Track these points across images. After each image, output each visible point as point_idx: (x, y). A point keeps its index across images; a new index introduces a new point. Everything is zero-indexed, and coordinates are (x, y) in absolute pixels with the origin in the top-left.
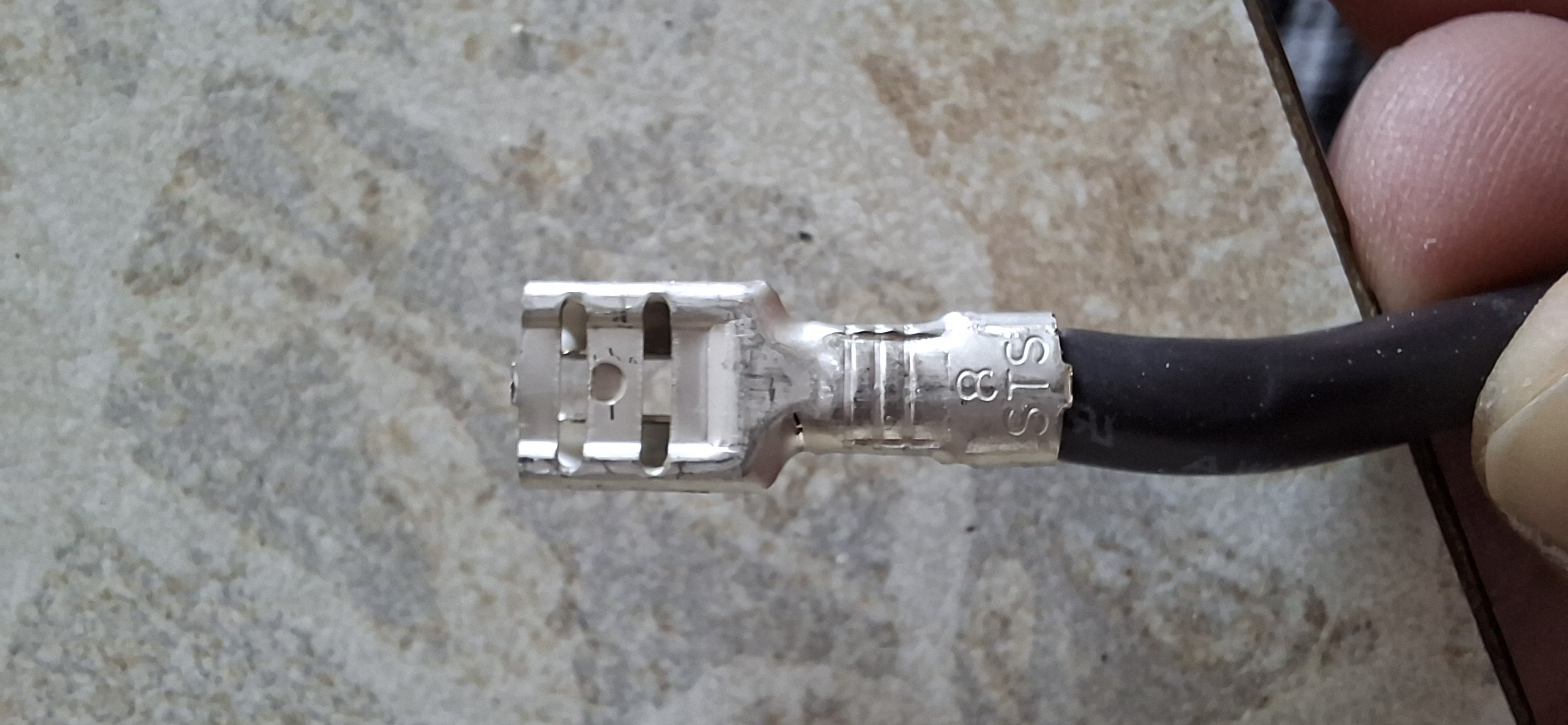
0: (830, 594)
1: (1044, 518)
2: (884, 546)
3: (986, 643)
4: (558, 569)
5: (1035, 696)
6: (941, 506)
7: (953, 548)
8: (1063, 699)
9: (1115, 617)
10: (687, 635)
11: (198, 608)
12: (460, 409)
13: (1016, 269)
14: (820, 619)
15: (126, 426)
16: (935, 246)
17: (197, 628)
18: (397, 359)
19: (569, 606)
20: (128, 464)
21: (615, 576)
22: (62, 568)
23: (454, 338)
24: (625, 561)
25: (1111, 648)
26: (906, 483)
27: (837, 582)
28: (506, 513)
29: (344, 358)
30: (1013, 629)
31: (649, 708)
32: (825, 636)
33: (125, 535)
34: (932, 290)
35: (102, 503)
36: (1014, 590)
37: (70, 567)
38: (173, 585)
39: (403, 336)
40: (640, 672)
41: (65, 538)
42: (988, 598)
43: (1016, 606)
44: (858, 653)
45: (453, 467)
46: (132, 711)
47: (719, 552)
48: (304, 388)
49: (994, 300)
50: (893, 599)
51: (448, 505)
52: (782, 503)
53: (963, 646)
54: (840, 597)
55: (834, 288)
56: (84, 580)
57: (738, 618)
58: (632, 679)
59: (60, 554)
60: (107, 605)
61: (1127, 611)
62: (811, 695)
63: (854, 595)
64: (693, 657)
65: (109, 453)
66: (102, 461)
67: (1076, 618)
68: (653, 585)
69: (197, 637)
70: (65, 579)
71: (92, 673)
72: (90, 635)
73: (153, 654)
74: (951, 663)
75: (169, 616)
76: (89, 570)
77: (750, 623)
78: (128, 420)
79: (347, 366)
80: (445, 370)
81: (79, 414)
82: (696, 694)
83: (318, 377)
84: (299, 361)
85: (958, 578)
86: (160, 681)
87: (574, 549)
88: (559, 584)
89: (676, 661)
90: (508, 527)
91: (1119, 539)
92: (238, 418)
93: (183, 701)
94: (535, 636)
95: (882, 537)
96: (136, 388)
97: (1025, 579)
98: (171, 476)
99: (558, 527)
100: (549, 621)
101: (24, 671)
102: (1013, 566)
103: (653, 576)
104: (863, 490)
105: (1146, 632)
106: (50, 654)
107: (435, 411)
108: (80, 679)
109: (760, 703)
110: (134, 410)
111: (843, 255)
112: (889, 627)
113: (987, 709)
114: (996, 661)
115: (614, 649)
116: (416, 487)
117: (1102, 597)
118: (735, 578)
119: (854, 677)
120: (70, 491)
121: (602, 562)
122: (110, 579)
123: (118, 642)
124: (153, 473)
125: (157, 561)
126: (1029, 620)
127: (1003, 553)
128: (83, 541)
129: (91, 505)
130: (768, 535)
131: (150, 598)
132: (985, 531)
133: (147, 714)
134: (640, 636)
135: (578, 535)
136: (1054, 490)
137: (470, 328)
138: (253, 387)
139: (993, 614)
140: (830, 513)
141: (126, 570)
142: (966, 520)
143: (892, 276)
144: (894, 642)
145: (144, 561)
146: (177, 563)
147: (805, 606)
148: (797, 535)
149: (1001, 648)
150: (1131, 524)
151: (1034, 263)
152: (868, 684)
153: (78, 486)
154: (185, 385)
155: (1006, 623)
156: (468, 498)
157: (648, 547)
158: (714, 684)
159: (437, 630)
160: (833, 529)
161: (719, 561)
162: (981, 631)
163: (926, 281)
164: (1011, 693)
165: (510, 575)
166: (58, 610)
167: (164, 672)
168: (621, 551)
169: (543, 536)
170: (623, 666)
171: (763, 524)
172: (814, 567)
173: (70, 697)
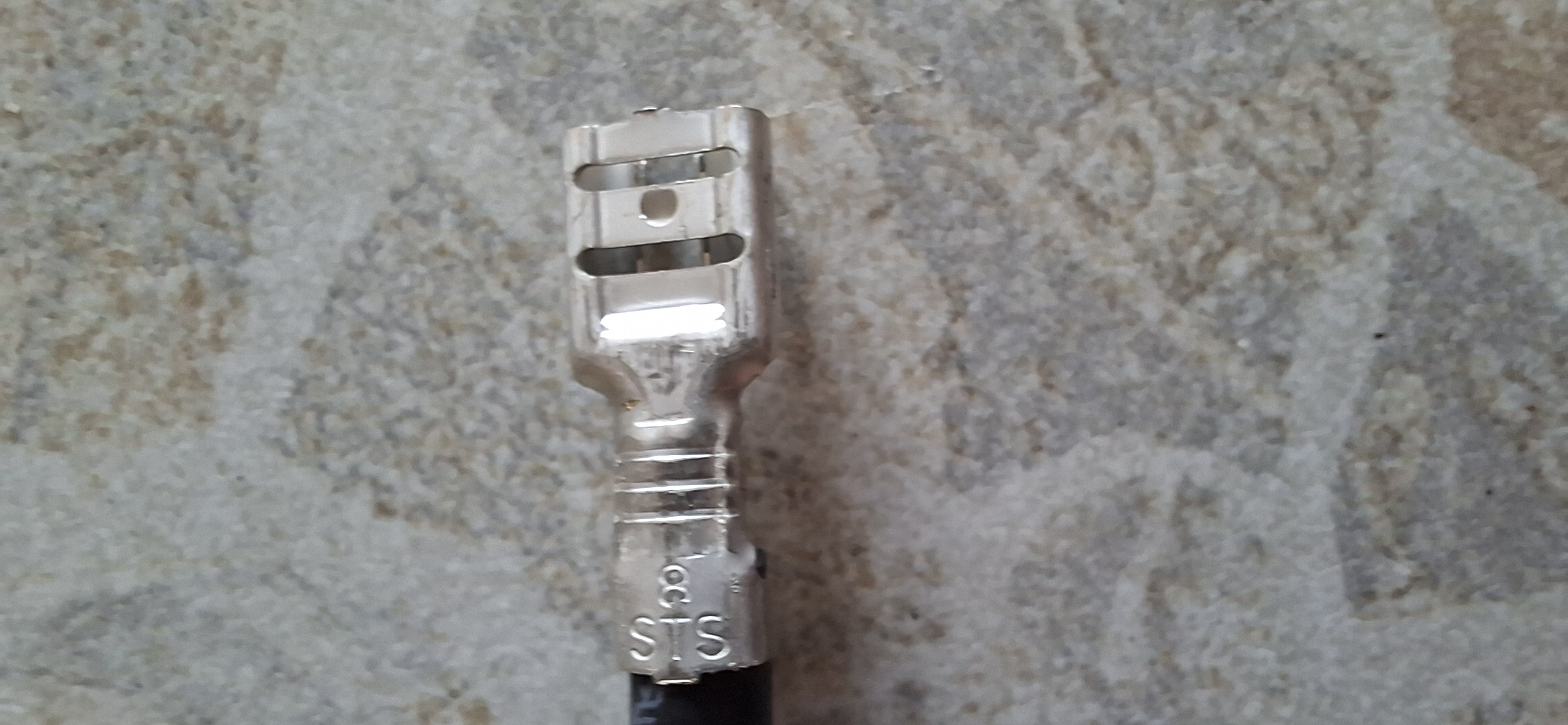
0: (1225, 379)
1: (1455, 337)
2: (1289, 338)
3: (1373, 455)
4: (945, 305)
5: (1414, 519)
6: (1354, 306)
7: (1359, 353)
8: (1440, 526)
9: (1508, 452)
10: (1069, 397)
11: (542, 281)
12: (867, 113)
13: (1477, 70)
14: (1210, 403)
15: (490, 66)
16: (1398, 31)
17: (536, 304)
18: (806, 45)
19: (950, 345)
20: (484, 109)
21: (1005, 322)
22: (395, 211)
23: (873, 34)
24: (1018, 308)
25: (1498, 483)
26: (1323, 276)
27: (1234, 367)
28: (899, 234)
29: (747, 33)
30: (1403, 446)
31: (1016, 468)
32: (1211, 421)
33: (470, 188)
34: (1384, 77)
35: (451, 148)
36: (1411, 406)
37: (406, 213)
38: (517, 252)
39: (817, 21)
40: (1014, 429)
41: (403, 178)
42: (1384, 411)
43: (1412, 423)
44: (1243, 444)
45: (849, 174)
46: (451, 381)
47: (1119, 315)
48: (697, 58)
49: (1447, 99)
50: (1288, 395)
51: (837, 214)
52: (1192, 275)
53: (1349, 456)
54: (1234, 383)
55: (1286, 56)
56: (421, 231)
57: (1126, 388)
58: (1003, 434)
59: (396, 196)
60: (441, 262)
61: (1522, 448)
62: (1186, 482)
63: (1249, 385)
64: (1073, 424)
65: (467, 93)
66: (456, 101)
67: (1468, 446)
68: (1042, 338)
69: (534, 313)
70: (397, 224)
71: (414, 333)
72: (417, 291)
73: (484, 323)
74: (1335, 469)
75: (506, 285)
76: (427, 219)
77: (1139, 396)
78: (491, 59)
79: (748, 42)
80: (857, 67)
81: (439, 44)
82: (1069, 461)
83: (714, 50)
84: (696, 27)
85: (1357, 385)
86: (487, 356)
87: (965, 287)
88: (943, 320)
89: (1054, 422)
90: (898, 249)
91: (1528, 372)
92: (616, 79)
93: (510, 381)
94: (908, 372)
95: (1289, 328)
96: (506, 26)
97: (1426, 396)
98: (532, 130)
99: (953, 259)
100: (925, 360)
101: (343, 317)
102: (1415, 381)
103: (1046, 329)
104: (1278, 276)
105: (1537, 473)
106: (372, 304)
107: (838, 109)
108: (400, 337)
109: (1133, 481)
110: (501, 50)
111: (1302, 23)
112: (1278, 423)
113: (1360, 525)
114: (1380, 477)
115: (991, 400)
116: (805, 191)
117: (1499, 428)
118: (1129, 345)
119: (1235, 469)
120: (416, 129)
121: (992, 305)
122: (446, 232)
123: (447, 303)
124: (511, 124)
125: (502, 223)
126: (1421, 440)
127: (1409, 368)
128: (424, 186)
129: (437, 149)
130: (1173, 306)
131: (488, 261)
132: (1393, 340)
133: (468, 388)
134: (1021, 390)
135: (972, 271)
136: (1471, 310)
137: (892, 26)
138: (638, 47)
139: (1386, 428)
140: (1240, 294)
141: (467, 227)
142: (1375, 327)
143: (1347, 55)
144: (1281, 440)
145: (486, 221)
146: (524, 229)
147: (1197, 387)
148: (1202, 311)
149: (1388, 464)
150: (1542, 359)
151: (1497, 67)
152: (1247, 479)
153: (426, 124)
154: (562, 33)
155: (1397, 438)
156: (860, 212)
157: (1044, 298)
158: (1089, 454)
159: (802, 349)
160: (1241, 312)
161: (1116, 325)
162: (1370, 442)
163: (1381, 66)
164: (1389, 512)
165: (892, 303)
166: (385, 258)
167: (492, 345)
168: (1015, 296)
169: (934, 266)
170: (997, 419)
171: (1169, 293)
172: (1213, 348)
173: (388, 355)
